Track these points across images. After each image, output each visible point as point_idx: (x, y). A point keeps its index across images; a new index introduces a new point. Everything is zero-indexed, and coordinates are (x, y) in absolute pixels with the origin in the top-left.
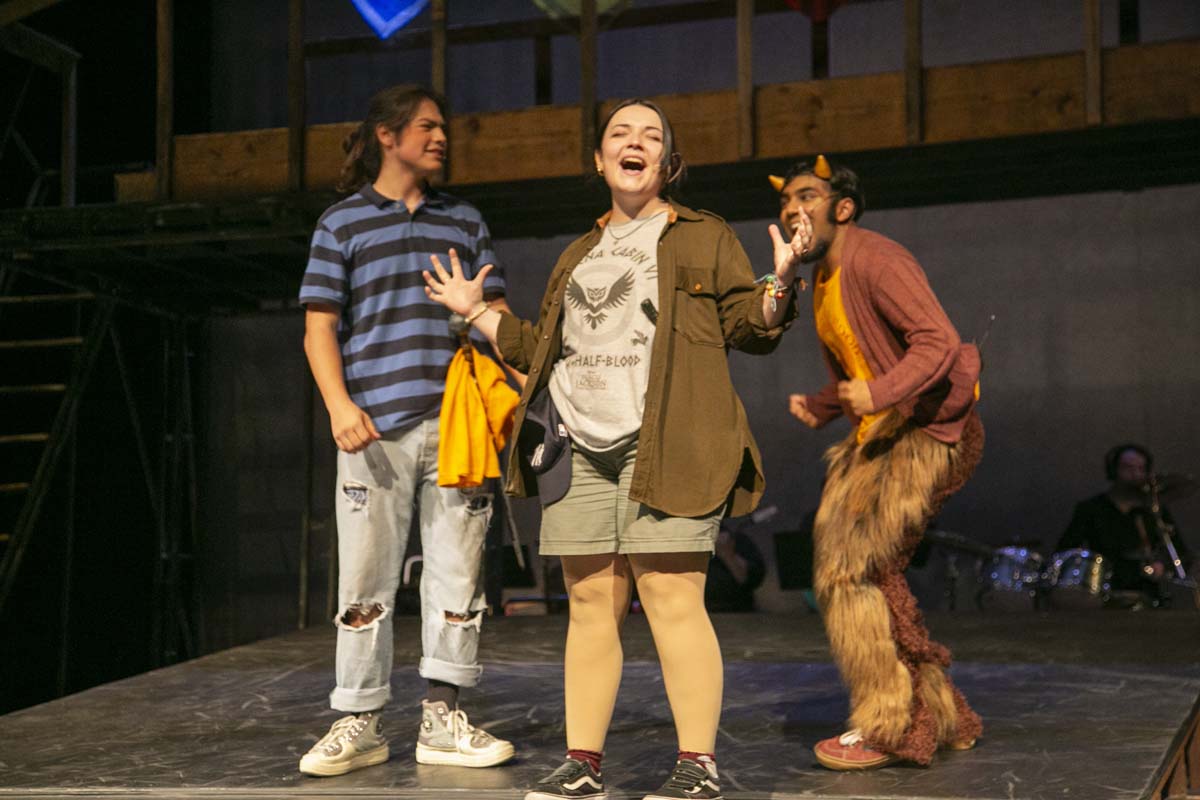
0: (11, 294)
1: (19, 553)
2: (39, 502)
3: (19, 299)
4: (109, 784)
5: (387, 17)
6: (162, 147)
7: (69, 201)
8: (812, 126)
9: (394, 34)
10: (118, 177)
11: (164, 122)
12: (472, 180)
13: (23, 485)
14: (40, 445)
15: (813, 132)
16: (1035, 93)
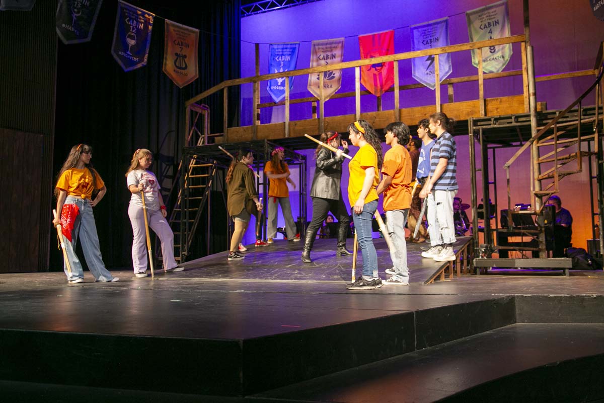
0: (194, 164)
1: (196, 224)
2: (200, 212)
3: (196, 166)
4: (205, 278)
5: (278, 98)
6: (225, 131)
7: (206, 144)
8: (374, 123)
9: (279, 101)
10: (215, 138)
11: (226, 124)
12: (295, 136)
13: (197, 209)
14: (201, 199)
15: (374, 124)
16: (425, 115)
